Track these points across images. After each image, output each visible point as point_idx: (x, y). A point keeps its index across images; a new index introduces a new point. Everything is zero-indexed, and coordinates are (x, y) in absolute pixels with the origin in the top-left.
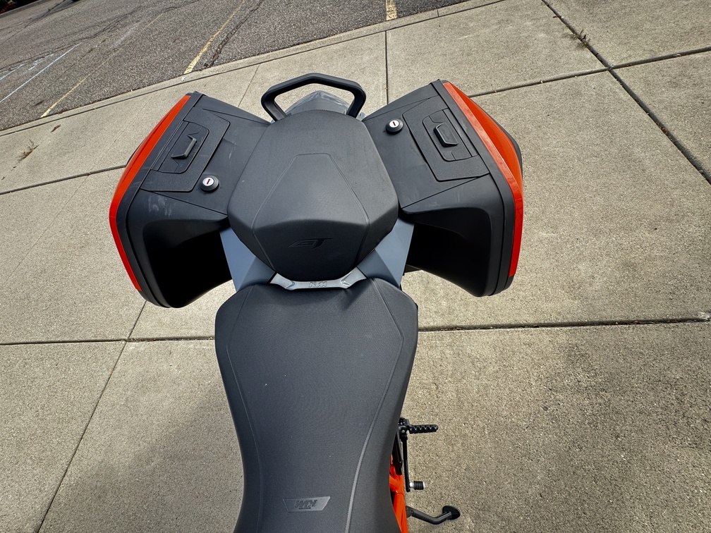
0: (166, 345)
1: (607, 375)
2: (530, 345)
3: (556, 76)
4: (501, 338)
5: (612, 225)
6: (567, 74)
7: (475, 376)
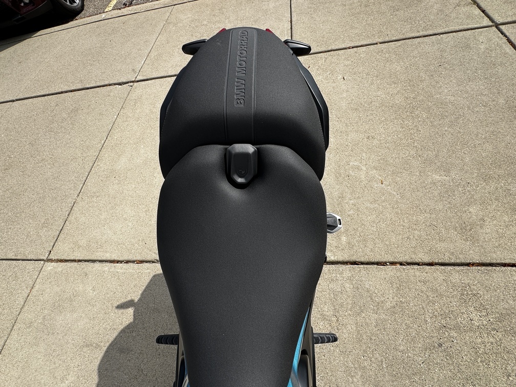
0: (83, 267)
1: (497, 315)
2: (425, 282)
3: (446, 30)
4: (398, 274)
5: (501, 172)
6: (457, 28)
7: (374, 310)
